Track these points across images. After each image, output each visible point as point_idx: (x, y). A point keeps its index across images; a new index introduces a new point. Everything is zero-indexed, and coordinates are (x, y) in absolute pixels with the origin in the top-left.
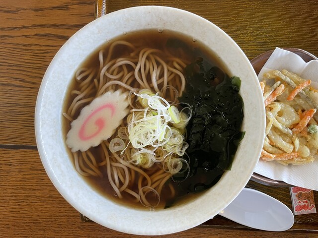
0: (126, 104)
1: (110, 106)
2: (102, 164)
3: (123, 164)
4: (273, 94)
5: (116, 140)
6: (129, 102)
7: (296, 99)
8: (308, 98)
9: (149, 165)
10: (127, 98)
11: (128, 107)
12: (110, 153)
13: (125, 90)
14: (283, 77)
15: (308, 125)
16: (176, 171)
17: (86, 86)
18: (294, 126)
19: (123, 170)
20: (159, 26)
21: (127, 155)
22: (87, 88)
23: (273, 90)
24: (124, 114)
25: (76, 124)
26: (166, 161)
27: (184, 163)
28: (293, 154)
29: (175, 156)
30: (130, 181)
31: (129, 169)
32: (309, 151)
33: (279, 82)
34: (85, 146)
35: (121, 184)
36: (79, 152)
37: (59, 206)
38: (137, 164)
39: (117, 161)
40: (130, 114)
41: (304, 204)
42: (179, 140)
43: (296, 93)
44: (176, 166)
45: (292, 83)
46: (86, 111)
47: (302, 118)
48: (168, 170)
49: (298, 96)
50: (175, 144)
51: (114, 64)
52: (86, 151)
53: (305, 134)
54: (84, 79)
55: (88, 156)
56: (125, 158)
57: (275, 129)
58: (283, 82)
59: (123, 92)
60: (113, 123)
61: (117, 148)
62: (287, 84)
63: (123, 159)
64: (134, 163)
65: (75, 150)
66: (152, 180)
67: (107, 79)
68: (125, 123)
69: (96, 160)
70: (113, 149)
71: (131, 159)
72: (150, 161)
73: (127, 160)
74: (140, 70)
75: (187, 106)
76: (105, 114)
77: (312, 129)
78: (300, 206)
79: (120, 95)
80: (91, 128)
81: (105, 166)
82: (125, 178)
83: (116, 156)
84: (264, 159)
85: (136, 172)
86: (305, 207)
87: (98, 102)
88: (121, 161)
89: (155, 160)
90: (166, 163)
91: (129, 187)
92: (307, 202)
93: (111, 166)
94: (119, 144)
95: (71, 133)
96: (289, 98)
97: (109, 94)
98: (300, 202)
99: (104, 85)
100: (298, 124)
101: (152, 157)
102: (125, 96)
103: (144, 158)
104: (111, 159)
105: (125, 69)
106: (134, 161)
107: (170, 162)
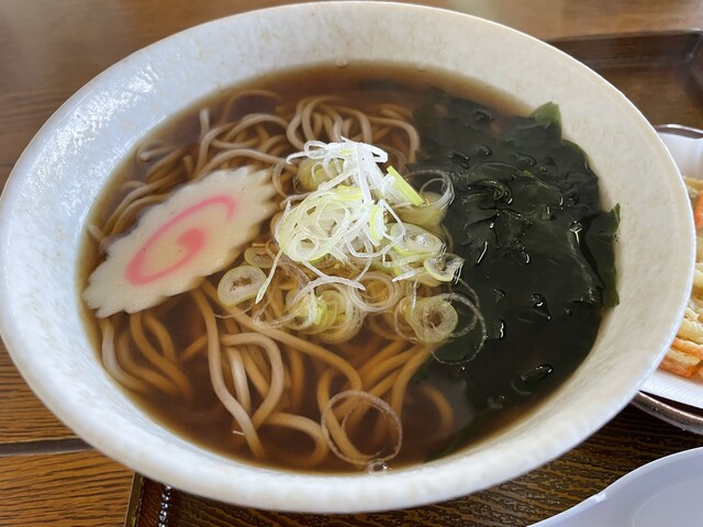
0: (269, 191)
1: (226, 201)
2: (196, 346)
3: (263, 331)
5: (240, 272)
6: (277, 186)
9: (348, 326)
10: (270, 180)
11: (276, 199)
12: (217, 308)
13: (264, 165)
16: (443, 333)
19: (262, 350)
21: (274, 306)
24: (263, 211)
25: (123, 250)
26: (402, 307)
27: (455, 304)
30: (287, 391)
31: (280, 345)
34: (140, 298)
35: (256, 399)
36: (122, 320)
38: (306, 324)
39: (240, 328)
40: (280, 211)
44: (436, 319)
46: (155, 218)
48: (412, 332)
51: (234, 126)
52: (143, 312)
54: (154, 159)
55: (149, 332)
56: (269, 315)
59: (258, 170)
60: (232, 234)
61: (242, 293)
63: (263, 318)
64: (296, 328)
65: (104, 313)
67: (213, 151)
68: (265, 230)
70: (229, 295)
71: (286, 313)
72: (349, 310)
73: (275, 318)
74: (300, 129)
75: (436, 176)
76: (212, 218)
79: (250, 174)
80: (166, 253)
81: (202, 358)
82: (269, 380)
83: (240, 315)
85: (307, 359)
88: (256, 323)
89: (365, 307)
90: (402, 320)
91: (285, 406)
93: (223, 348)
94: (246, 281)
95: (104, 270)
97: (222, 174)
99: (208, 161)
101: (352, 303)
102: (264, 174)
103: (329, 308)
104: (222, 327)
105: (263, 133)
106: (298, 320)
107: (414, 308)
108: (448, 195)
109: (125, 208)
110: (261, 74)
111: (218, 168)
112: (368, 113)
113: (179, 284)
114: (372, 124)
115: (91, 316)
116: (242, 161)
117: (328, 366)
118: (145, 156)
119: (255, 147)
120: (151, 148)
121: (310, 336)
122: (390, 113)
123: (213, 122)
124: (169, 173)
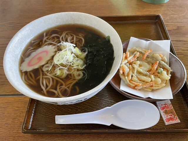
0: (54, 50)
1: (46, 52)
2: (38, 78)
4: (134, 57)
5: (47, 65)
6: (56, 49)
7: (147, 59)
8: (153, 57)
9: (64, 76)
10: (55, 48)
11: (56, 52)
12: (43, 71)
13: (55, 45)
14: (138, 49)
15: (157, 69)
16: (80, 77)
18: (149, 71)
19: (49, 79)
20: (71, 22)
21: (52, 71)
23: (134, 55)
24: (53, 54)
26: (74, 73)
27: (83, 73)
28: (152, 82)
29: (78, 70)
30: (52, 86)
31: (52, 78)
32: (160, 80)
33: (136, 52)
34: (29, 69)
35: (47, 86)
36: (26, 73)
38: (57, 75)
39: (46, 75)
40: (56, 54)
41: (170, 117)
42: (80, 62)
43: (146, 56)
44: (79, 75)
45: (143, 52)
46: (34, 54)
47: (152, 66)
48: (75, 77)
49: (148, 57)
50: (79, 64)
51: (50, 36)
52: (30, 71)
53: (156, 74)
55: (31, 75)
56: (51, 73)
57: (139, 73)
58: (138, 51)
60: (47, 58)
61: (47, 69)
62: (141, 53)
63: (50, 74)
64: (55, 75)
66: (65, 84)
67: (45, 41)
68: (53, 57)
69: (34, 75)
70: (45, 69)
71: (54, 73)
72: (65, 73)
74: (62, 38)
75: (85, 49)
76: (43, 55)
77: (159, 70)
78: (168, 119)
79: (52, 47)
80: (35, 61)
81: (39, 80)
82: (49, 83)
83: (46, 73)
84: (136, 88)
85: (57, 81)
86: (171, 119)
87: (40, 50)
88: (48, 74)
89: (67, 73)
90: (73, 75)
91: (52, 88)
92: (171, 115)
93: (43, 78)
94: (48, 67)
95: (24, 63)
96: (143, 58)
98: (167, 116)
99: (44, 43)
100: (151, 70)
101: (65, 71)
102: (54, 47)
103: (62, 72)
104: (43, 74)
105: (56, 38)
106: (56, 74)
107: (76, 73)
108: (86, 53)
109: (28, 52)
110: (57, 25)
111: (46, 45)
112: (76, 35)
113: (36, 67)
114: (76, 38)
115: (21, 71)
116: (51, 44)
117: (60, 82)
118: (33, 42)
119: (53, 41)
120: (34, 40)
121: (58, 77)
122: (80, 35)
123: (46, 35)
124: (37, 46)
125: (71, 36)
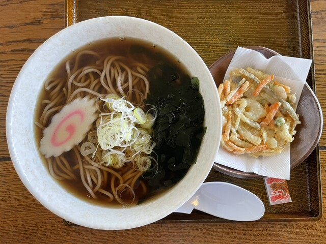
0: (94, 109)
1: (79, 112)
2: (76, 167)
3: (95, 166)
4: (239, 91)
5: (86, 144)
6: (97, 107)
7: (262, 94)
8: (273, 92)
9: (120, 165)
10: (95, 105)
11: (97, 112)
12: (82, 157)
13: (93, 96)
14: (247, 74)
15: (275, 118)
16: (146, 169)
17: (56, 95)
18: (261, 120)
19: (95, 171)
20: (120, 35)
21: (98, 157)
22: (57, 96)
23: (239, 87)
24: (93, 119)
25: (48, 131)
26: (135, 160)
27: (151, 160)
28: (261, 146)
29: (143, 154)
30: (103, 182)
31: (101, 170)
32: (276, 142)
33: (244, 80)
34: (58, 152)
35: (94, 185)
36: (53, 158)
37: (44, 214)
38: (108, 165)
39: (89, 164)
40: (99, 118)
41: (278, 194)
42: (146, 139)
43: (261, 89)
44: (145, 164)
45: (257, 79)
46: (57, 119)
47: (268, 111)
48: (138, 169)
49: (263, 91)
50: (143, 144)
51: (81, 72)
52: (59, 157)
53: (272, 127)
54: (53, 88)
55: (61, 161)
56: (97, 160)
57: (243, 124)
58: (248, 79)
59: (91, 99)
60: (83, 128)
61: (88, 152)
62: (252, 81)
63: (95, 161)
64: (105, 165)
65: (49, 156)
66: (123, 179)
67: (74, 87)
68: (94, 127)
69: (69, 164)
70: (85, 153)
71: (102, 160)
72: (120, 160)
73: (99, 162)
74: (105, 76)
75: (152, 107)
76: (75, 119)
77: (278, 121)
78: (275, 197)
79: (88, 101)
80: (63, 134)
81: (78, 169)
82: (97, 179)
83: (88, 159)
84: (235, 153)
85: (109, 175)
86: (279, 197)
87: (67, 109)
88: (93, 163)
89: (125, 160)
90: (135, 162)
91: (103, 187)
92: (281, 192)
93: (84, 169)
94: (89, 148)
95: (44, 140)
96: (254, 94)
97: (77, 101)
98: (274, 192)
99: (72, 93)
100: (265, 117)
101: (121, 158)
102: (92, 101)
103: (115, 159)
104: (83, 163)
105: (92, 77)
106: (106, 163)
107: (140, 160)
109: (46, 113)
111: (75, 98)
113: (68, 147)
114: (133, 76)
116: (84, 94)
117: (114, 175)
118: (48, 88)
120: (49, 83)
121: (110, 167)
125: (123, 70)
